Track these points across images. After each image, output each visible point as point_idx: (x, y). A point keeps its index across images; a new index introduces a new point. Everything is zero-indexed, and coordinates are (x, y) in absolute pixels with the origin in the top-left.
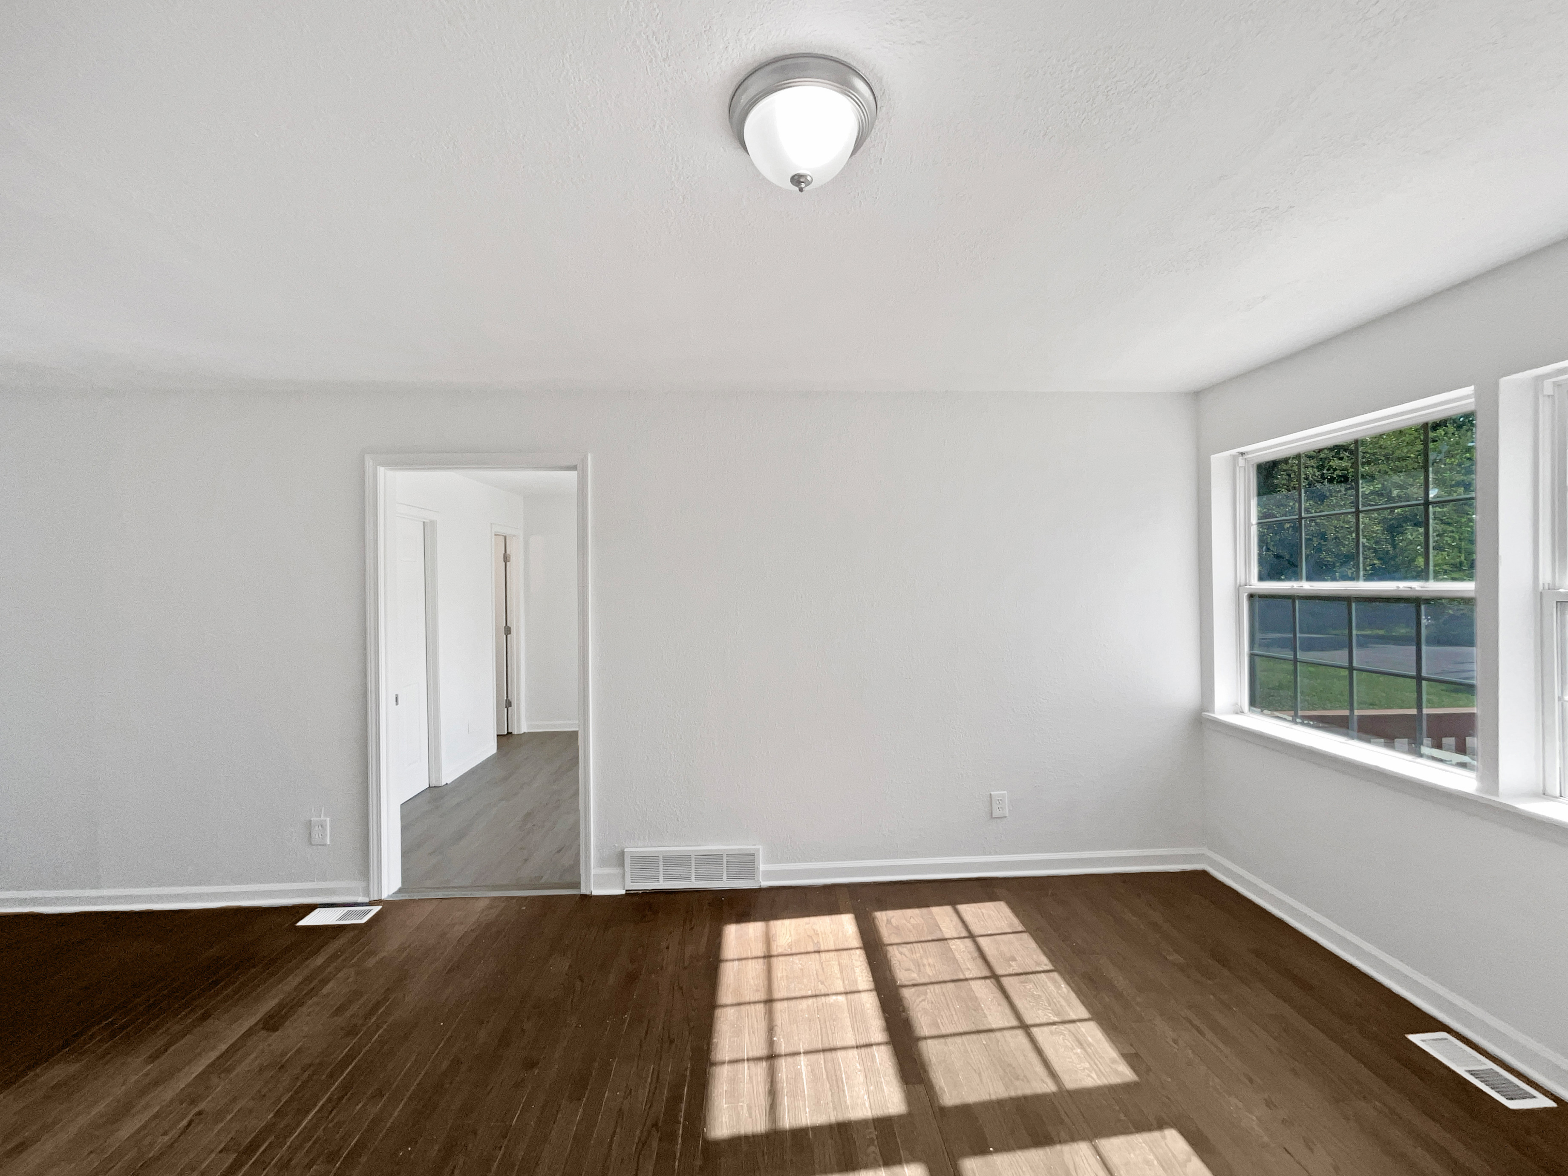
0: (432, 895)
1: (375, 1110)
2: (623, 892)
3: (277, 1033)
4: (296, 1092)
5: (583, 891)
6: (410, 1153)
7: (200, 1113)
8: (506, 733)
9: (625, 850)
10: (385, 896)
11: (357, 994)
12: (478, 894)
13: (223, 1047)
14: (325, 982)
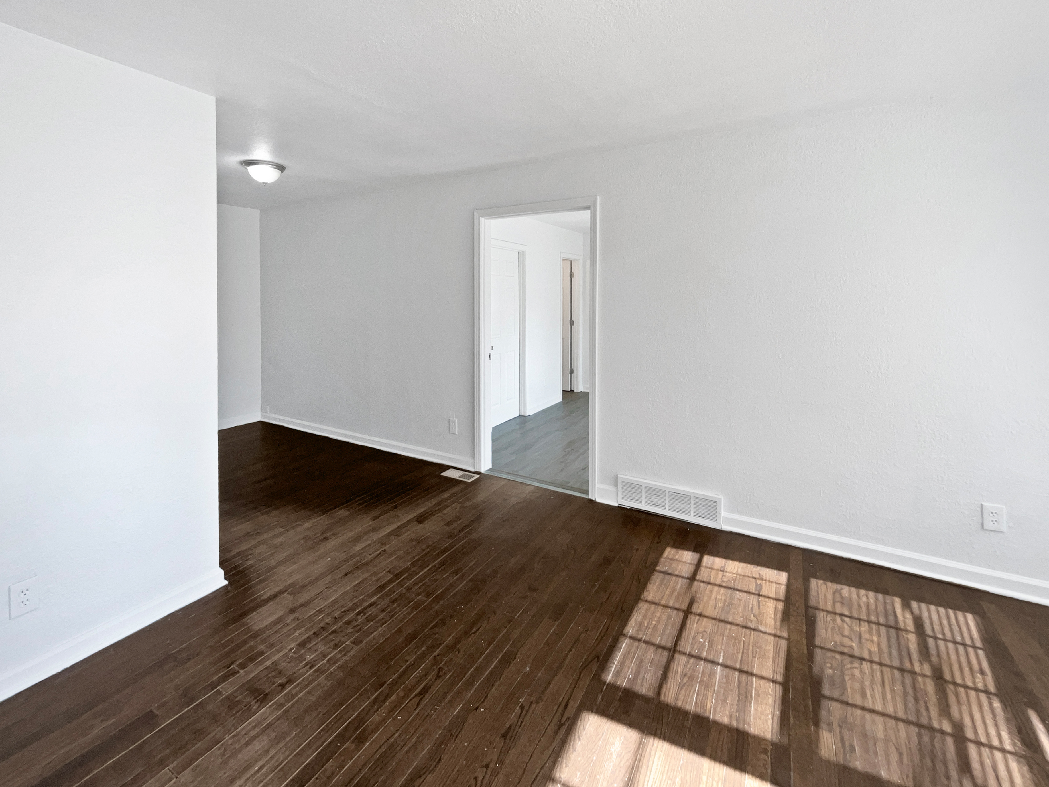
0: (505, 476)
1: (452, 580)
2: (617, 505)
3: (421, 525)
4: (422, 557)
5: (591, 497)
6: (463, 609)
7: (384, 551)
8: (570, 390)
9: (619, 476)
10: (483, 470)
11: (458, 518)
12: (529, 482)
13: (399, 524)
14: (446, 507)
